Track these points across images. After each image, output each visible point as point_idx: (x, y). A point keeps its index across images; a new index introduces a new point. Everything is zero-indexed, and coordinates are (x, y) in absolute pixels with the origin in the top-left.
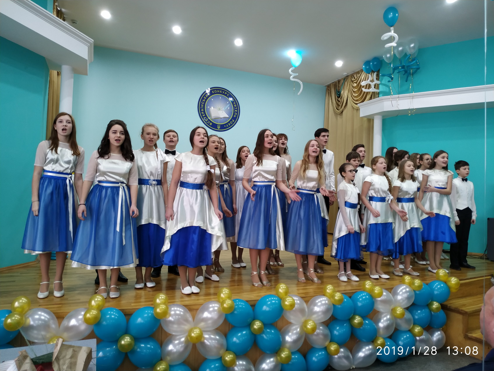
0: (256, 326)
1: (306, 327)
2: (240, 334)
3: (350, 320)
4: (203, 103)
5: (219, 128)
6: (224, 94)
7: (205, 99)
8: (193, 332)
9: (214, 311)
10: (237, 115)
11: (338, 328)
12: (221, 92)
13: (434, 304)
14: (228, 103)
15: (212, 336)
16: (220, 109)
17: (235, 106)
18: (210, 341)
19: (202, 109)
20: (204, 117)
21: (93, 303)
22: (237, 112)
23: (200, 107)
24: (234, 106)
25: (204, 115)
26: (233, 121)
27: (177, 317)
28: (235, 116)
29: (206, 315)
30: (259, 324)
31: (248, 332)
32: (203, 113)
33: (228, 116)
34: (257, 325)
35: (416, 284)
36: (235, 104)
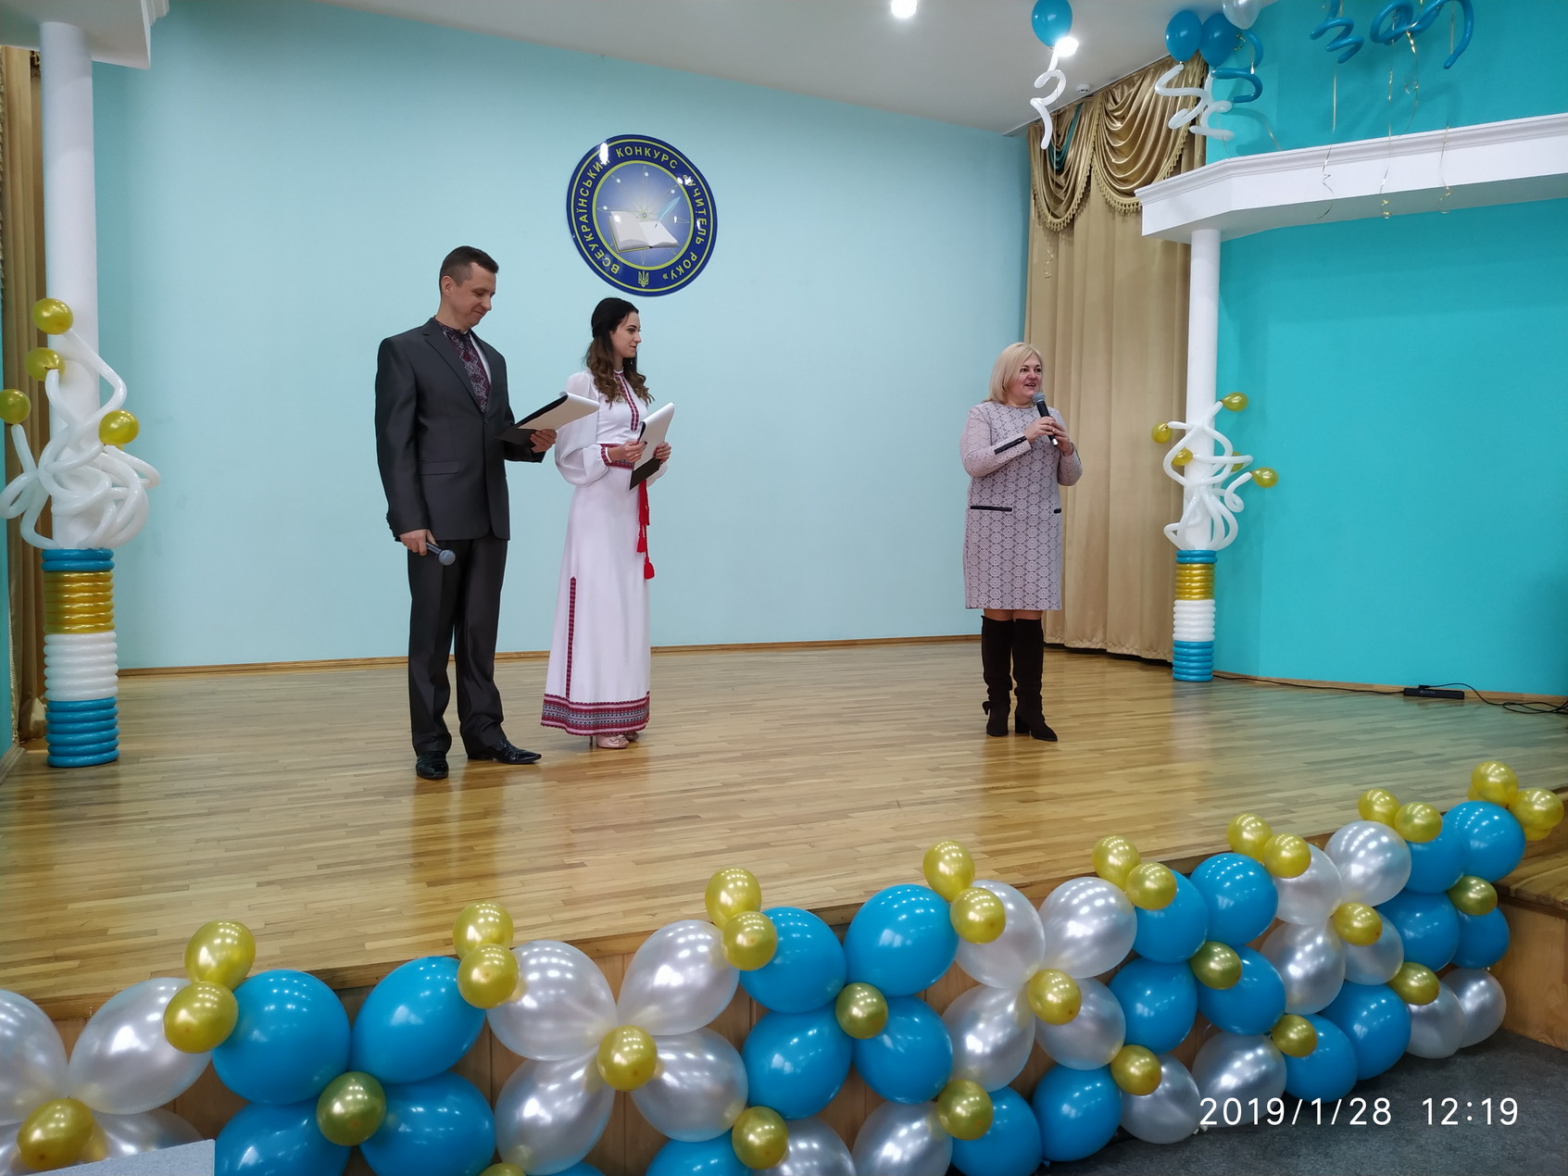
0: (861, 1008)
1: (1040, 998)
2: (795, 1040)
3: (1193, 963)
4: (584, 192)
5: (643, 284)
6: (658, 161)
7: (591, 178)
8: (619, 1050)
9: (696, 959)
10: (706, 238)
11: (1149, 992)
12: (647, 152)
13: (1472, 886)
14: (673, 191)
15: (690, 1056)
16: (644, 215)
17: (700, 203)
18: (683, 1074)
19: (583, 214)
20: (591, 242)
21: (204, 956)
22: (707, 227)
23: (576, 206)
24: (694, 204)
25: (589, 238)
26: (694, 257)
27: (552, 992)
28: (699, 241)
29: (666, 976)
30: (869, 1000)
31: (826, 1030)
32: (585, 229)
33: (673, 241)
34: (862, 1004)
35: (1417, 821)
36: (698, 198)
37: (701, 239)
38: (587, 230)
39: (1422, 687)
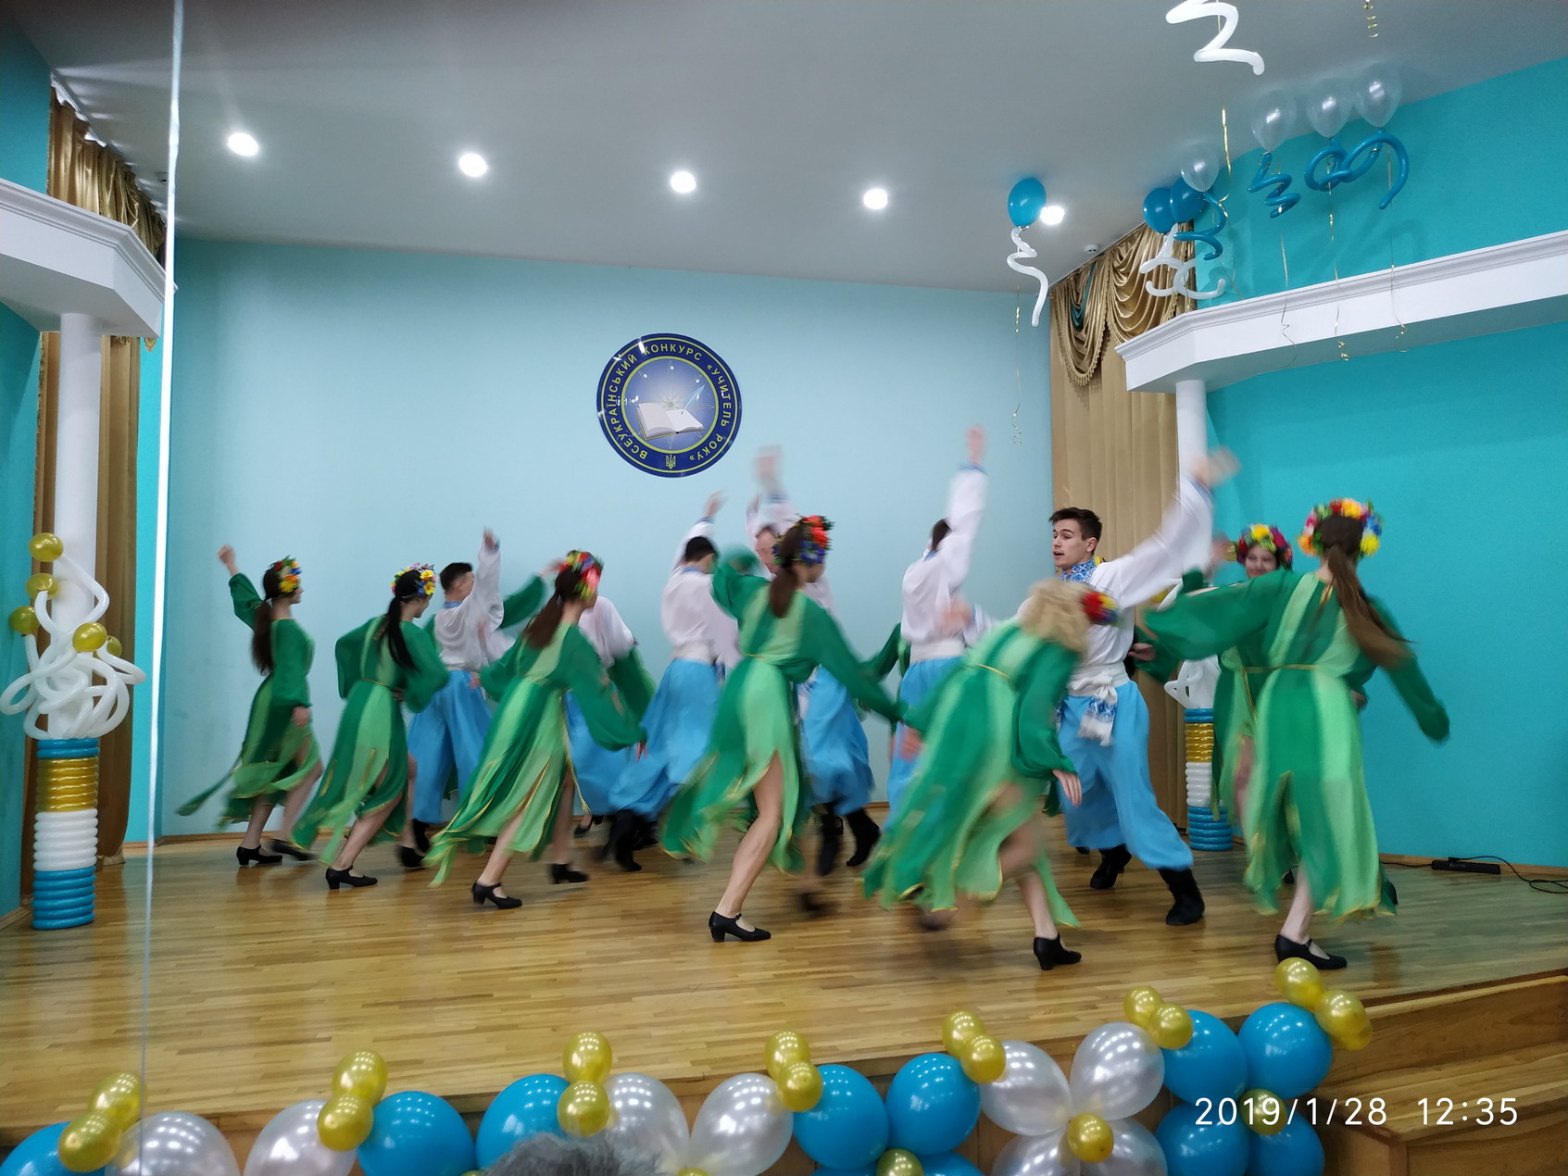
4: (613, 389)
5: (671, 466)
6: (683, 355)
7: (620, 376)
10: (731, 420)
12: (672, 348)
14: (698, 381)
16: (671, 405)
17: (724, 389)
19: (613, 408)
20: (621, 432)
22: (732, 410)
23: (606, 402)
24: (719, 391)
25: (619, 429)
26: (720, 438)
27: (166, 1162)
28: (724, 423)
29: (282, 1149)
32: (614, 421)
33: (698, 425)
35: (1163, 1024)
36: (722, 384)
37: (726, 422)
38: (616, 422)
39: (1452, 860)
